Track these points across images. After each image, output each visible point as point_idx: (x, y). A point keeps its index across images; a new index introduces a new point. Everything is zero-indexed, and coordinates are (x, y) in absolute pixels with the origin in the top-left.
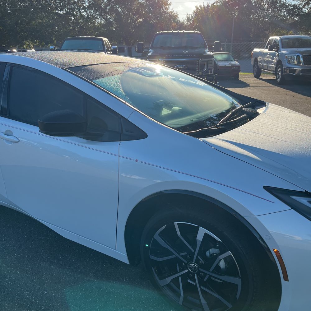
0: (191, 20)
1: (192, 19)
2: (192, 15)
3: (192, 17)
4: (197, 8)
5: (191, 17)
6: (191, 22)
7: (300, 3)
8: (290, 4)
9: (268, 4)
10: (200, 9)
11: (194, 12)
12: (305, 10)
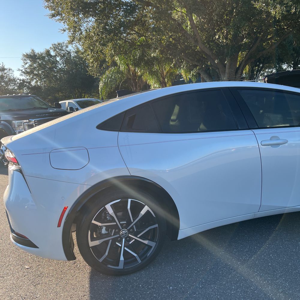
7: (28, 77)
8: (18, 79)
12: (34, 83)
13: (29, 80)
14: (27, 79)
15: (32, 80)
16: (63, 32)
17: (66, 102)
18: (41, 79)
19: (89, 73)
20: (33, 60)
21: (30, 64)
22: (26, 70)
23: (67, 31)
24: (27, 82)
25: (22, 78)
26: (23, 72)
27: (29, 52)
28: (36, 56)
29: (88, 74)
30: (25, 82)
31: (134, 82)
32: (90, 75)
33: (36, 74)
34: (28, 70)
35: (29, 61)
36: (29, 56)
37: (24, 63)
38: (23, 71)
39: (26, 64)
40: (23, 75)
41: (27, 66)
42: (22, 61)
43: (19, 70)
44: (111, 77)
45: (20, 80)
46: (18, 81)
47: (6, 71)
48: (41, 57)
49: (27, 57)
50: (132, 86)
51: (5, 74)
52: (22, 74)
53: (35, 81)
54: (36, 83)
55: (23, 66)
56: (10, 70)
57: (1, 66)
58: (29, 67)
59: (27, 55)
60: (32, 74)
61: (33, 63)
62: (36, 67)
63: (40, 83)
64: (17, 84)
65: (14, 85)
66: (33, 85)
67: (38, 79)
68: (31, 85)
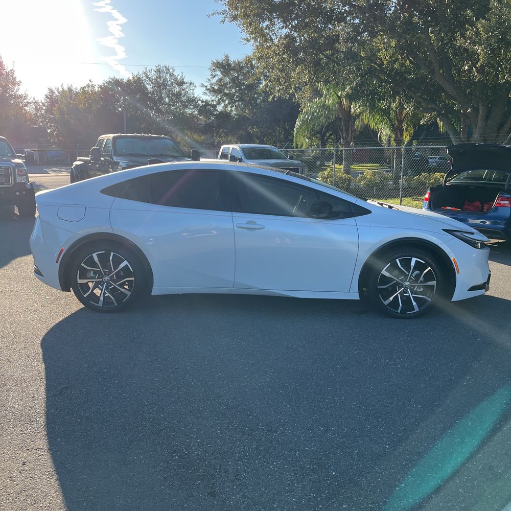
0: (42, 109)
1: (44, 108)
2: (44, 102)
3: (43, 104)
4: (51, 91)
5: (41, 104)
6: (43, 112)
7: (213, 98)
8: (200, 100)
9: (169, 97)
10: (56, 93)
11: (47, 97)
12: (221, 108)
13: (215, 103)
14: (212, 101)
15: (219, 103)
16: (245, 42)
17: (230, 148)
18: (232, 101)
20: (225, 72)
21: (220, 77)
22: (213, 86)
23: (252, 41)
24: (212, 106)
25: (205, 98)
26: (208, 89)
27: (221, 58)
28: (229, 65)
30: (209, 105)
31: (345, 125)
32: (298, 103)
33: (226, 93)
34: (216, 87)
35: (219, 73)
36: (220, 65)
37: (212, 75)
38: (209, 87)
39: (214, 77)
40: (208, 93)
41: (215, 80)
42: (210, 73)
43: (203, 85)
44: (313, 114)
45: (202, 102)
46: (200, 102)
47: (185, 86)
48: (239, 67)
49: (217, 67)
50: (342, 131)
51: (183, 90)
52: (206, 92)
53: (223, 104)
54: (223, 107)
55: (209, 80)
56: (191, 84)
57: (179, 77)
58: (217, 81)
59: (218, 62)
60: (221, 93)
61: (224, 76)
62: (227, 83)
63: (231, 107)
64: (197, 107)
65: (193, 108)
66: (220, 111)
67: (227, 102)
68: (217, 110)
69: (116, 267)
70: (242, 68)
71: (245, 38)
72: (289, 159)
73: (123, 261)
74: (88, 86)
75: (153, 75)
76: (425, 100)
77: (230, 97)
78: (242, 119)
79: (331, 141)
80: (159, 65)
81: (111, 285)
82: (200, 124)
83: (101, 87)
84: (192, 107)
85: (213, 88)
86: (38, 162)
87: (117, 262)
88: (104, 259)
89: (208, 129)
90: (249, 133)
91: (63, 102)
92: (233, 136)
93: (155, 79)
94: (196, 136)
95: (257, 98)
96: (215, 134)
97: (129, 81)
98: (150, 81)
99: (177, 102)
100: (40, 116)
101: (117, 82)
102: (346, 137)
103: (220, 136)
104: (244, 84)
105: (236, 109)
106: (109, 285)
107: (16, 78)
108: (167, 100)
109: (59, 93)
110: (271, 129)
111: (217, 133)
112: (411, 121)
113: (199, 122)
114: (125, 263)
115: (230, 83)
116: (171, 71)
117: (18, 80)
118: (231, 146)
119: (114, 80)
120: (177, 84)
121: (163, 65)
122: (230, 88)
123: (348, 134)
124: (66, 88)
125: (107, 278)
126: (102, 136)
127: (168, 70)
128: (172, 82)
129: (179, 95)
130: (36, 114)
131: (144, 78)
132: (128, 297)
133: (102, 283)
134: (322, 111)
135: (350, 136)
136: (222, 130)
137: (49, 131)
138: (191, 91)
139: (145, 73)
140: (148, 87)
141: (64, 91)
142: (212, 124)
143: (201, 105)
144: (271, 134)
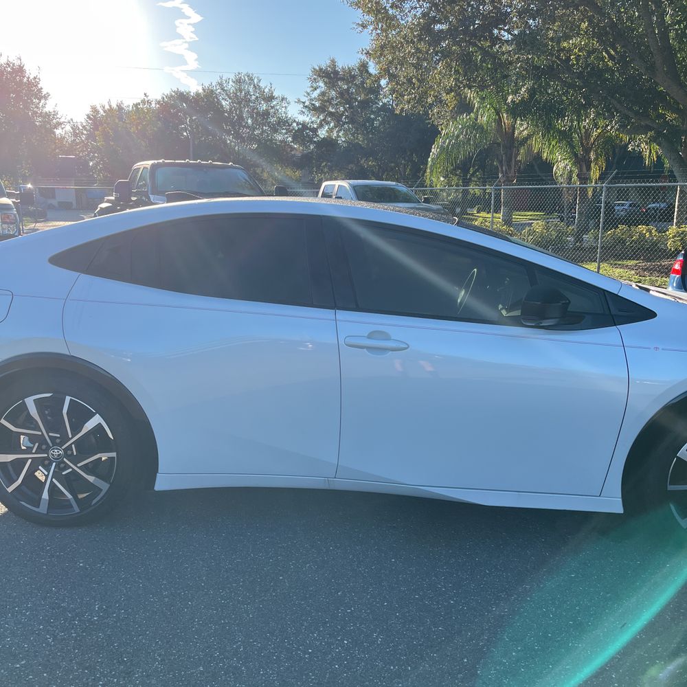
0: (83, 134)
1: (85, 132)
2: (84, 124)
3: (84, 127)
4: (94, 109)
5: (81, 128)
6: (84, 137)
7: (313, 119)
8: (295, 121)
9: (252, 117)
10: (102, 112)
11: (88, 117)
12: (324, 132)
13: (315, 126)
14: (312, 122)
15: (321, 126)
16: (360, 28)
17: (335, 185)
18: (339, 123)
19: (433, 122)
20: (330, 82)
21: (323, 89)
22: (313, 102)
23: (371, 28)
24: (311, 129)
25: (301, 118)
26: (306, 107)
27: (324, 63)
28: (336, 73)
29: (429, 123)
30: (307, 128)
31: (506, 154)
33: (331, 112)
34: (317, 104)
35: (321, 84)
36: (324, 72)
37: (312, 87)
38: (307, 103)
39: (316, 89)
40: (306, 112)
41: (316, 94)
42: (309, 84)
43: (299, 101)
44: (458, 136)
45: (298, 124)
46: (295, 125)
47: (274, 102)
48: (349, 77)
49: (319, 76)
50: (501, 162)
51: (272, 107)
52: (303, 110)
53: (327, 128)
54: (327, 131)
55: (308, 94)
56: (283, 99)
57: (266, 90)
58: (319, 96)
59: (321, 69)
60: (324, 112)
61: (329, 88)
62: (332, 98)
63: (338, 132)
64: (291, 131)
65: (286, 133)
66: (322, 137)
67: (332, 125)
68: (318, 136)
69: (76, 428)
70: (354, 77)
71: (361, 23)
72: (423, 202)
73: (92, 415)
74: (143, 102)
75: (231, 87)
76: (637, 113)
77: (337, 117)
78: (352, 147)
79: (475, 179)
80: (239, 73)
81: (67, 467)
82: (294, 156)
83: (158, 102)
84: (284, 131)
85: (313, 105)
86: (75, 205)
87: (79, 416)
88: (50, 409)
89: (304, 163)
90: (362, 167)
91: (108, 124)
92: (339, 171)
93: (233, 92)
94: (289, 172)
95: (374, 120)
96: (315, 170)
97: (198, 94)
98: (227, 94)
99: (264, 124)
100: (80, 143)
101: (182, 97)
102: (506, 171)
103: (322, 172)
104: (356, 99)
105: (345, 135)
106: (62, 465)
107: (42, 89)
108: (250, 121)
109: (105, 112)
110: (392, 162)
111: (318, 167)
112: (603, 148)
113: (293, 153)
114: (96, 420)
115: (337, 98)
116: (256, 81)
117: (44, 92)
118: (337, 183)
119: (177, 94)
120: (263, 100)
121: (244, 72)
122: (337, 104)
123: (509, 166)
124: (114, 106)
125: (57, 452)
126: (138, 164)
127: (251, 79)
128: (257, 97)
129: (266, 114)
130: (74, 140)
131: (219, 91)
132: (102, 495)
133: (47, 462)
134: (471, 133)
135: (513, 170)
136: (324, 164)
137: (91, 164)
138: (283, 109)
139: (221, 84)
140: (224, 103)
141: (111, 109)
142: (310, 155)
143: (297, 128)
144: (392, 169)
